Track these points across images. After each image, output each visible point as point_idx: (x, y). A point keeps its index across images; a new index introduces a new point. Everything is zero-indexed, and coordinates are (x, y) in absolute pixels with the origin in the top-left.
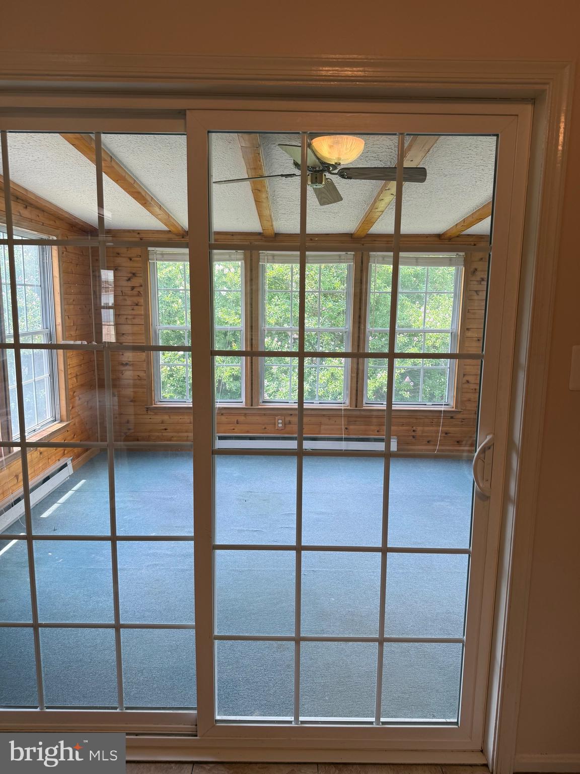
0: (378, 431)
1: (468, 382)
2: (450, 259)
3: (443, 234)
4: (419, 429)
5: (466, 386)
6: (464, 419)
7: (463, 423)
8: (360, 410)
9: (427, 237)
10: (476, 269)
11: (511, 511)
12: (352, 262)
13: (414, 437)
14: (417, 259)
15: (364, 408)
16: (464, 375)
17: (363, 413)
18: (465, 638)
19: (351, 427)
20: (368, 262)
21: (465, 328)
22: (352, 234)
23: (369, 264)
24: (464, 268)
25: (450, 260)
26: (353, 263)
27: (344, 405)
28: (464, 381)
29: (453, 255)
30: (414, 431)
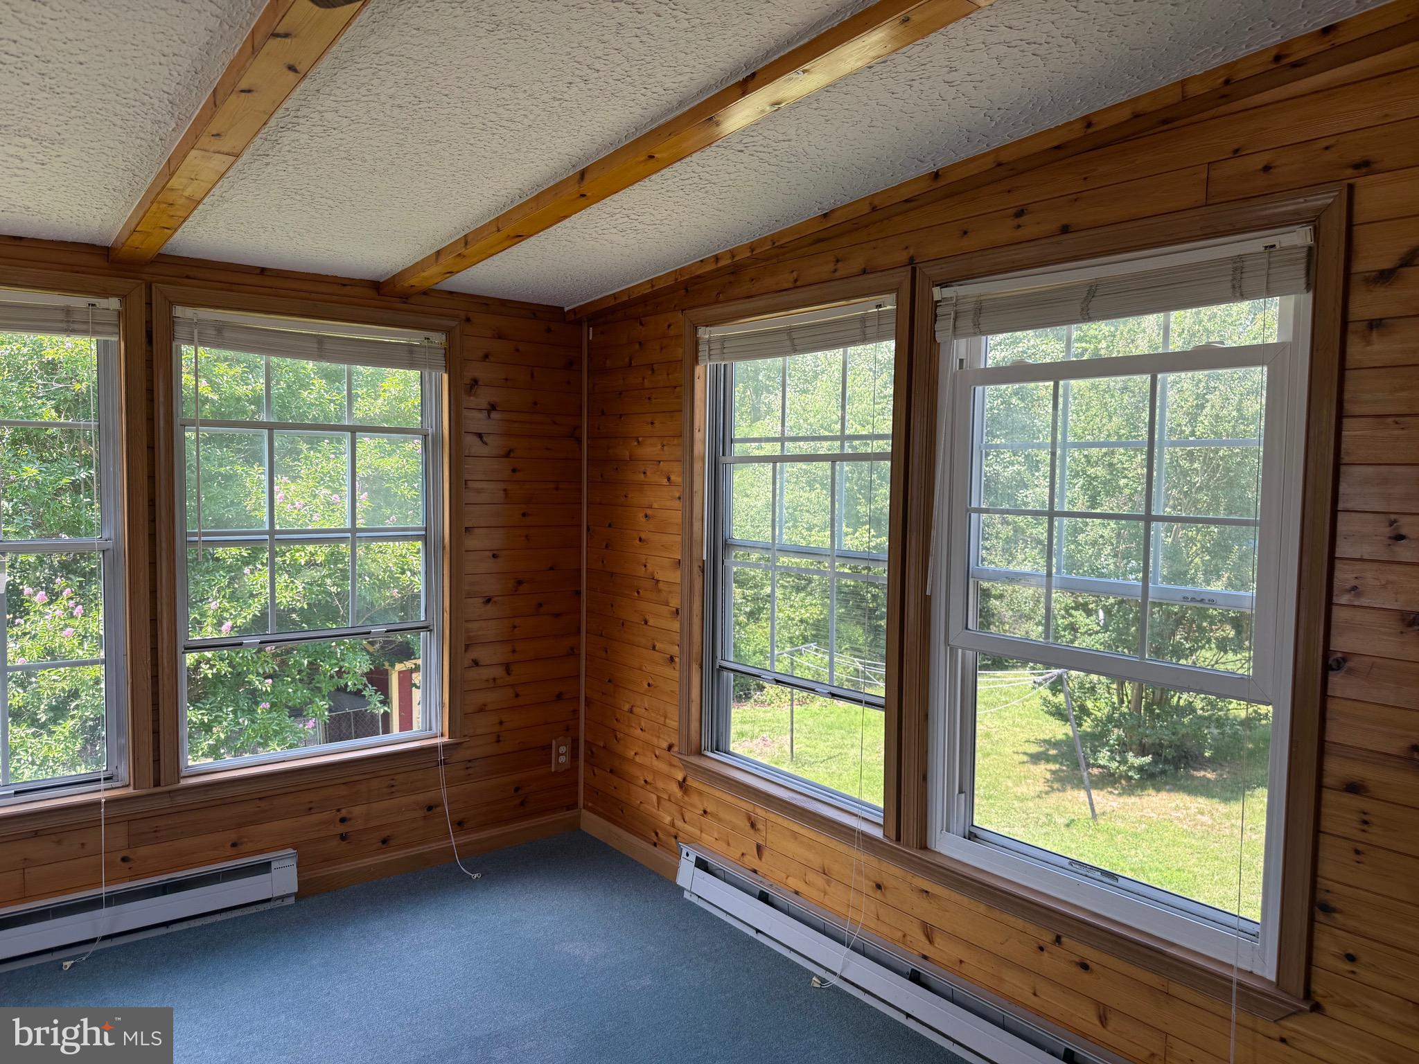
0: (234, 845)
1: (476, 663)
2: (410, 348)
3: (387, 282)
4: (358, 811)
5: (474, 673)
6: (469, 761)
7: (470, 771)
8: (169, 792)
9: (344, 285)
10: (475, 382)
12: (112, 334)
13: (343, 837)
14: (321, 340)
15: (184, 782)
16: (467, 647)
17: (181, 800)
19: (144, 851)
20: (170, 337)
21: (460, 528)
22: (108, 247)
23: (174, 344)
24: (446, 377)
25: (411, 352)
26: (114, 339)
27: (108, 785)
28: (468, 662)
29: (415, 338)
30: (343, 820)
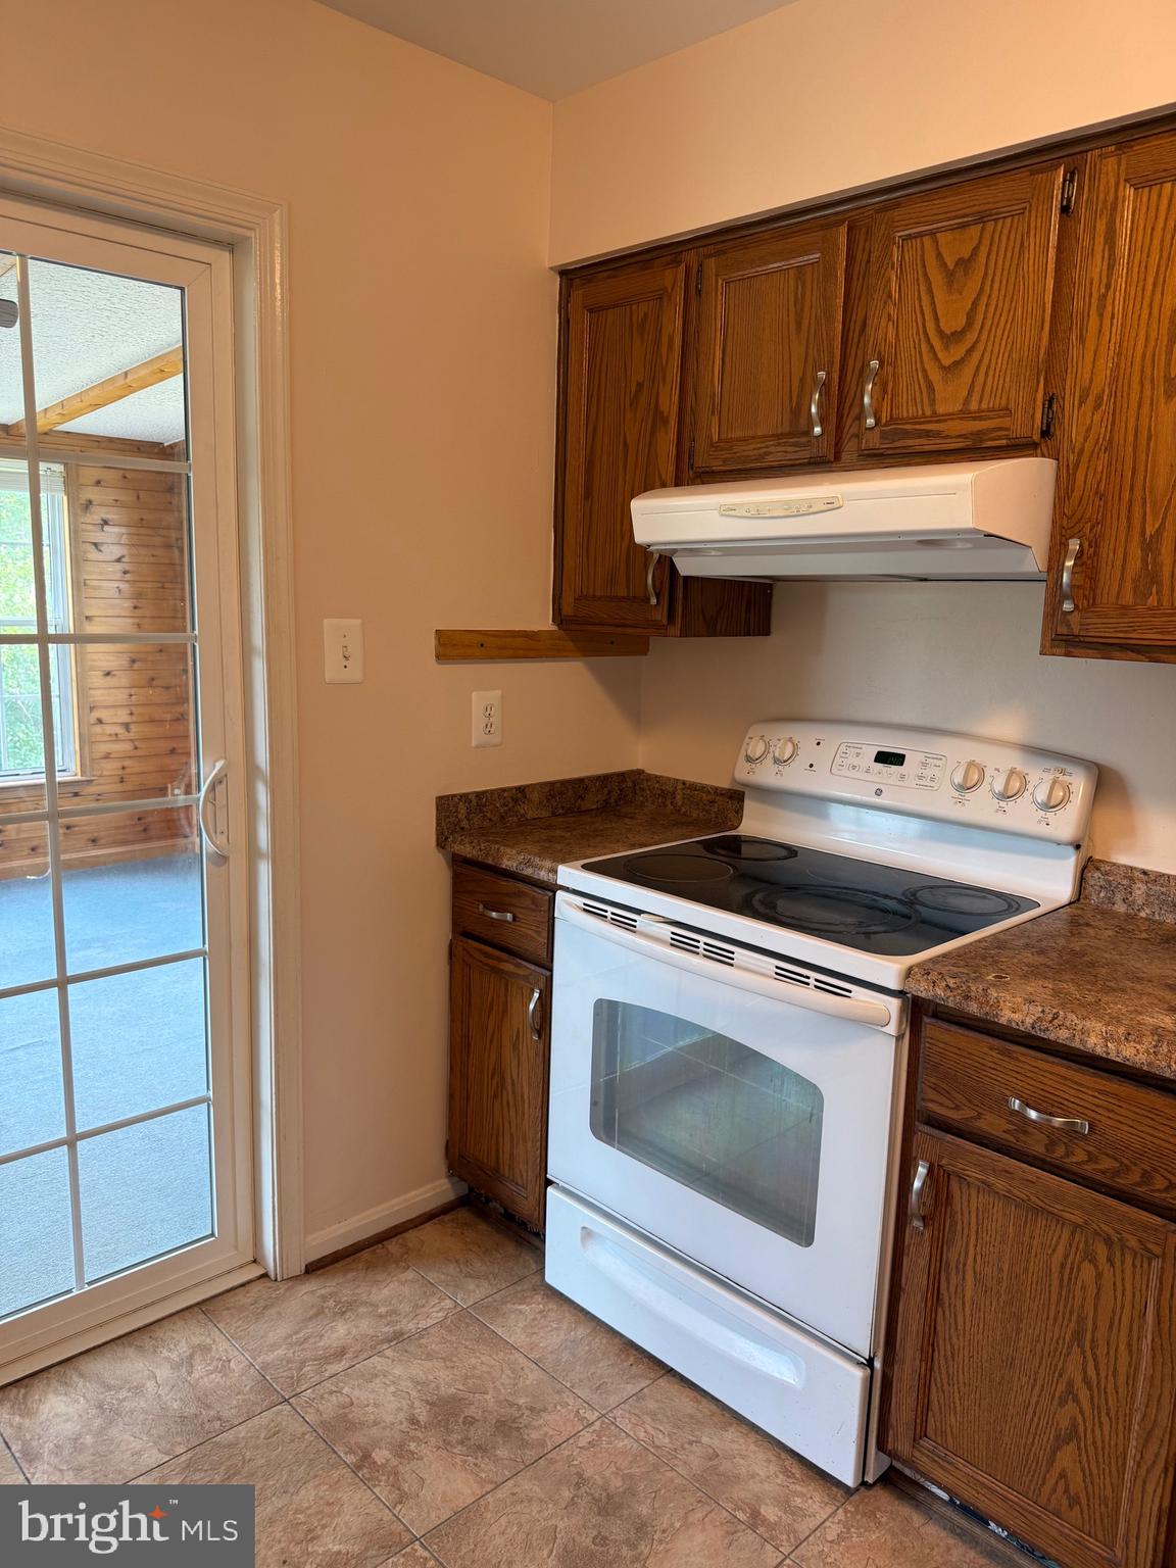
1: (100, 721)
3: (14, 426)
5: (98, 729)
6: (98, 795)
10: (90, 502)
11: (265, 871)
16: (91, 709)
18: (211, 1093)
21: (82, 616)
24: (65, 497)
28: (91, 720)
